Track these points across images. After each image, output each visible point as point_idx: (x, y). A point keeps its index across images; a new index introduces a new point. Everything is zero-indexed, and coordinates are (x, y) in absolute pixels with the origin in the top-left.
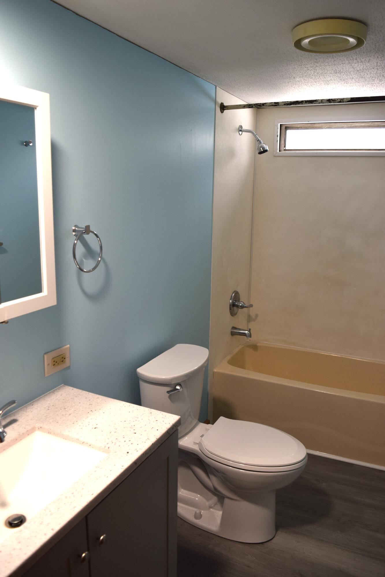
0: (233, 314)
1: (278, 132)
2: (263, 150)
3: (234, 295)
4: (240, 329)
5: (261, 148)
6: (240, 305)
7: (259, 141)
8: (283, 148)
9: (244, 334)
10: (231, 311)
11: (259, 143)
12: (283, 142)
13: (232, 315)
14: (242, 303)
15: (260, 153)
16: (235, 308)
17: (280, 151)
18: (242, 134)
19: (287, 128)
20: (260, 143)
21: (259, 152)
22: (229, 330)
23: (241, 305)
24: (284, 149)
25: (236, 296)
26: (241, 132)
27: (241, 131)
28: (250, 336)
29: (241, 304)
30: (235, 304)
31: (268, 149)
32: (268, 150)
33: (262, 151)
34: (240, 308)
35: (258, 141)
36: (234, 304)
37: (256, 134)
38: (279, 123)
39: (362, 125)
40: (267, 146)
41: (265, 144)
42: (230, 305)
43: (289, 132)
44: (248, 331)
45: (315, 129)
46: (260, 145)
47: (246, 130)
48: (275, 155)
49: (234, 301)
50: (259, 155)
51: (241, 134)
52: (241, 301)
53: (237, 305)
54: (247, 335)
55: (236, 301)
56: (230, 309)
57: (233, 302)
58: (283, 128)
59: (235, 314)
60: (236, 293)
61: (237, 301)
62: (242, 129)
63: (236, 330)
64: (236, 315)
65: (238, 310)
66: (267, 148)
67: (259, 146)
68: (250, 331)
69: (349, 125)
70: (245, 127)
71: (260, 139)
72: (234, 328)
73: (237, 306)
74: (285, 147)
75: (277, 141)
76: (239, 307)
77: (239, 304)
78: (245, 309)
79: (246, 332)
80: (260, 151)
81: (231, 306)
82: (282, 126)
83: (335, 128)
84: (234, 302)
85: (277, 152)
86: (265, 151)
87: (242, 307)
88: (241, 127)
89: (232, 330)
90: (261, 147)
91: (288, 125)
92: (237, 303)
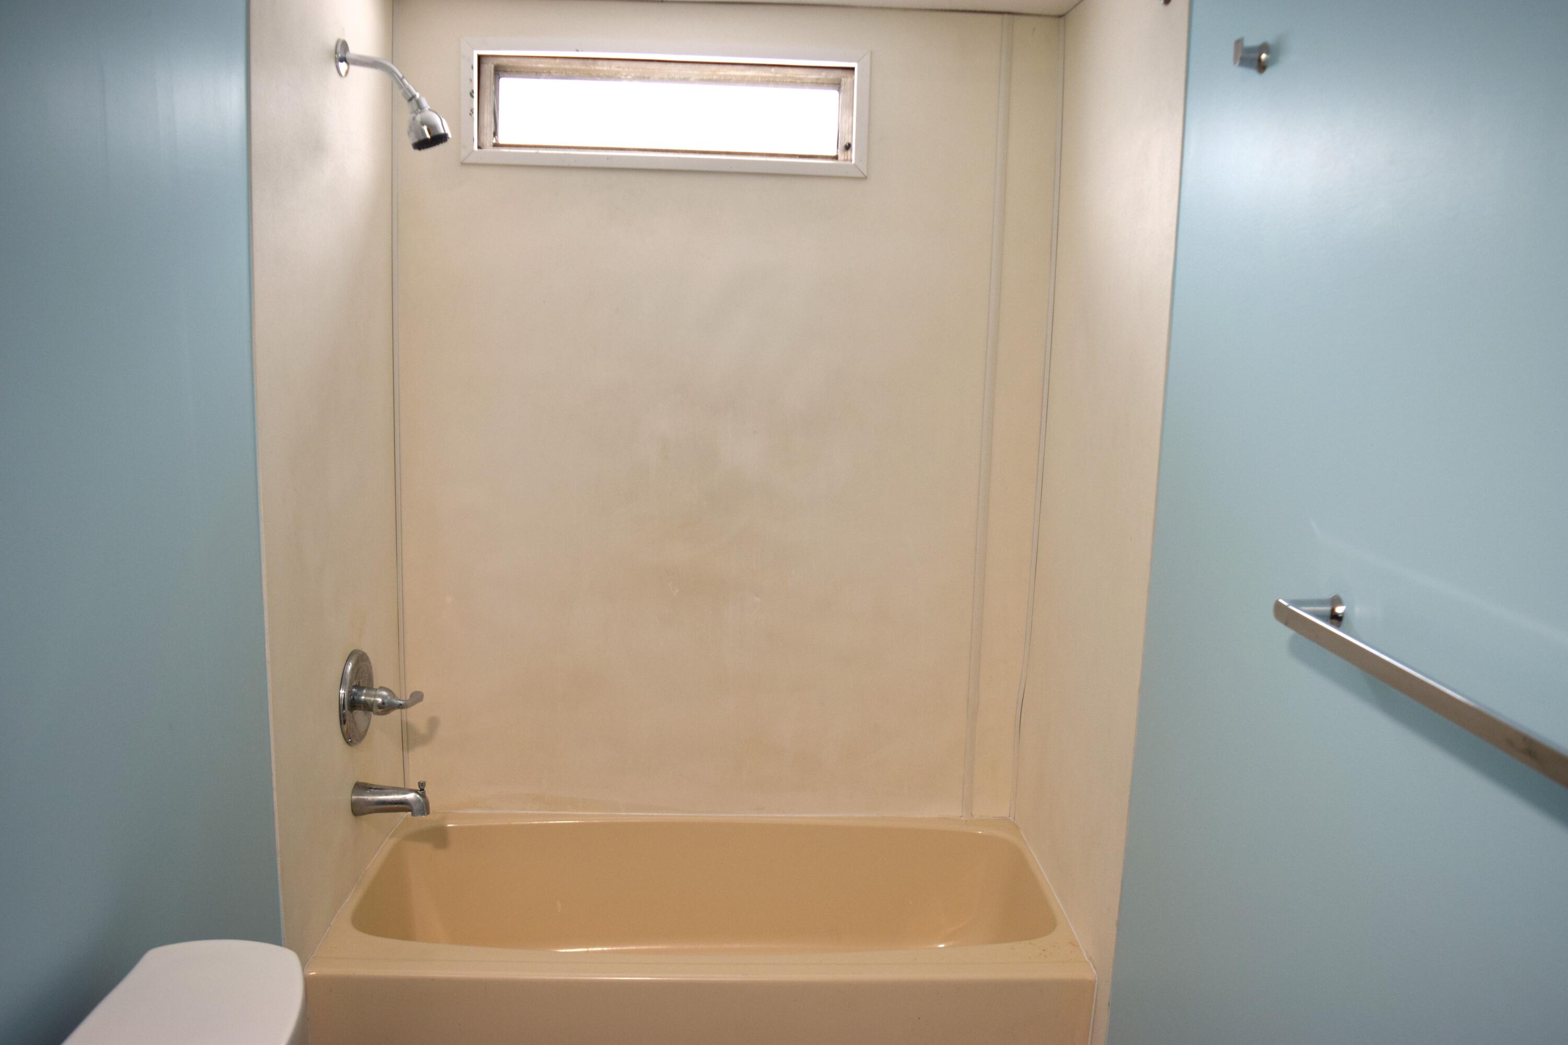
0: (352, 736)
1: (471, 80)
2: (430, 133)
3: (353, 669)
4: (381, 789)
5: (425, 128)
6: (377, 701)
7: (413, 101)
8: (489, 140)
9: (402, 806)
10: (345, 727)
11: (415, 107)
12: (488, 118)
13: (348, 743)
14: (385, 693)
15: (422, 145)
16: (359, 714)
17: (479, 147)
18: (347, 72)
19: (499, 71)
20: (420, 107)
21: (416, 140)
22: (346, 797)
23: (380, 700)
24: (494, 141)
25: (358, 672)
26: (343, 66)
27: (343, 60)
28: (424, 808)
29: (380, 696)
30: (360, 702)
31: (448, 131)
32: (450, 136)
33: (428, 136)
34: (378, 714)
35: (410, 100)
36: (353, 699)
37: (401, 75)
38: (473, 49)
39: (745, 76)
40: (444, 120)
41: (436, 113)
42: (342, 707)
43: (506, 84)
44: (416, 792)
45: (597, 80)
46: (418, 118)
47: (361, 57)
48: (466, 161)
49: (354, 690)
50: (417, 151)
51: (343, 73)
52: (376, 686)
53: (365, 703)
54: (415, 808)
55: (359, 687)
56: (343, 721)
57: (350, 693)
58: (489, 68)
59: (362, 737)
60: (360, 659)
61: (363, 688)
62: (348, 56)
63: (368, 795)
64: (364, 741)
65: (370, 719)
66: (444, 127)
67: (414, 119)
68: (422, 790)
69: (708, 71)
70: (356, 49)
71: (418, 95)
72: (361, 787)
73: (368, 707)
74: (495, 134)
75: (472, 111)
76: (375, 709)
77: (372, 699)
78: (396, 713)
79: (411, 796)
80: (422, 138)
81: (346, 711)
82: (483, 60)
83: (662, 80)
84: (355, 694)
85: (473, 151)
86: (439, 139)
87: (386, 708)
88: (344, 45)
89: (354, 797)
90: (423, 124)
91: (504, 62)
92: (366, 695)
